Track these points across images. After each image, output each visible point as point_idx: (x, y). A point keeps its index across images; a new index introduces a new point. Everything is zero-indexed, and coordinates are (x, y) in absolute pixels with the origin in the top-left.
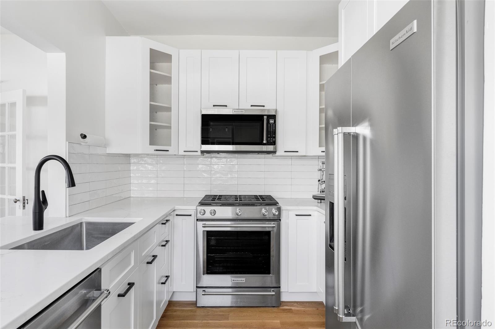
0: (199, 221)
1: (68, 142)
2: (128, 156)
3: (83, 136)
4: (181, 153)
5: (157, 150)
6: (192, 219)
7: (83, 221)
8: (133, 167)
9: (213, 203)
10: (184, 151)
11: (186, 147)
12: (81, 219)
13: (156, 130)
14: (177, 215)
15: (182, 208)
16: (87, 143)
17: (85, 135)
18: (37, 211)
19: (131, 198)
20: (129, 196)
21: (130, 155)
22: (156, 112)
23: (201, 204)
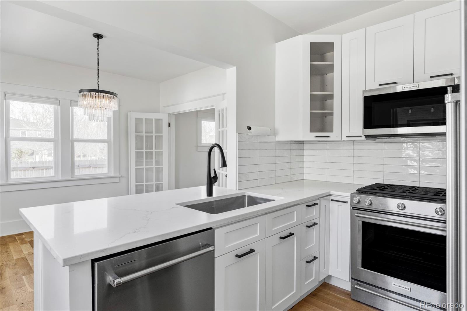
0: (354, 209)
1: (237, 133)
2: (301, 143)
3: (249, 128)
4: (344, 138)
5: (316, 137)
6: (348, 207)
7: (246, 194)
8: (306, 152)
9: (377, 193)
10: (347, 137)
11: (349, 132)
12: (244, 193)
13: (326, 117)
14: (332, 200)
15: (337, 194)
16: (251, 133)
17: (250, 127)
18: (209, 183)
19: (304, 180)
20: (303, 179)
21: (304, 142)
22: (326, 101)
23: (359, 192)
